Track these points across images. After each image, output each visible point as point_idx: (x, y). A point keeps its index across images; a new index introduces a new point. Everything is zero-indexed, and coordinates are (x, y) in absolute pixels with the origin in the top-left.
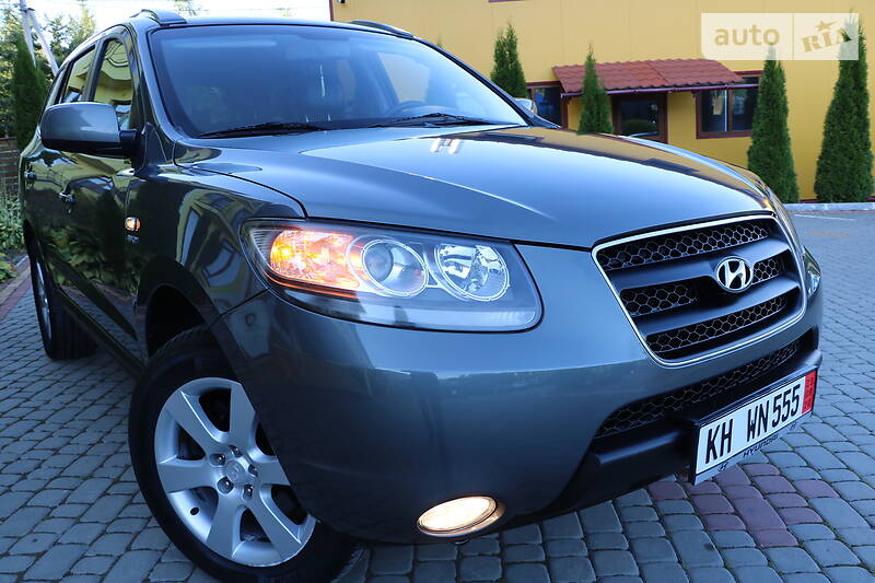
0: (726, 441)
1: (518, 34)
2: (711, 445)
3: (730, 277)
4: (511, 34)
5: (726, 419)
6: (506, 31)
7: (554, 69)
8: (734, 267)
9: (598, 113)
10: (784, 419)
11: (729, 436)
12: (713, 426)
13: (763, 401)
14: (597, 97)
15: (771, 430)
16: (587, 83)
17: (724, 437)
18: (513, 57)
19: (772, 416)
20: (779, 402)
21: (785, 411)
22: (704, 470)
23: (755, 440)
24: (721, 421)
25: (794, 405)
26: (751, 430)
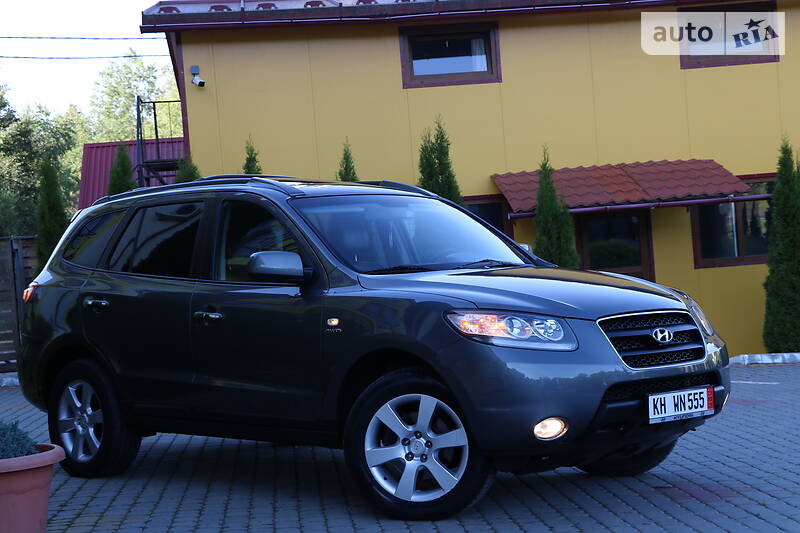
0: (663, 407)
1: (450, 136)
2: (655, 407)
3: (660, 336)
4: (441, 136)
5: (662, 396)
6: (434, 133)
7: (495, 178)
8: (662, 332)
9: (558, 238)
10: (696, 408)
11: (664, 405)
12: (656, 397)
13: (682, 393)
14: (556, 217)
15: (688, 411)
16: (541, 198)
17: (662, 405)
18: (445, 167)
19: (688, 404)
20: (691, 397)
21: (695, 403)
22: (654, 417)
23: (680, 413)
24: (659, 396)
25: (701, 402)
26: (676, 405)
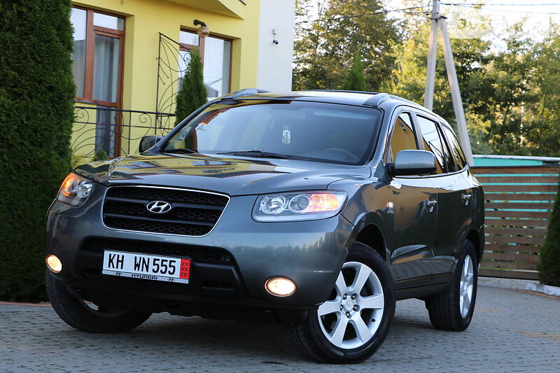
0: (120, 263)
2: (111, 261)
5: (121, 254)
10: (163, 272)
11: (122, 261)
12: (113, 253)
13: (146, 257)
15: (150, 273)
17: (118, 261)
19: (151, 267)
20: (159, 263)
21: (163, 269)
22: (107, 269)
23: (140, 272)
24: (117, 253)
25: (171, 270)
26: (137, 266)
